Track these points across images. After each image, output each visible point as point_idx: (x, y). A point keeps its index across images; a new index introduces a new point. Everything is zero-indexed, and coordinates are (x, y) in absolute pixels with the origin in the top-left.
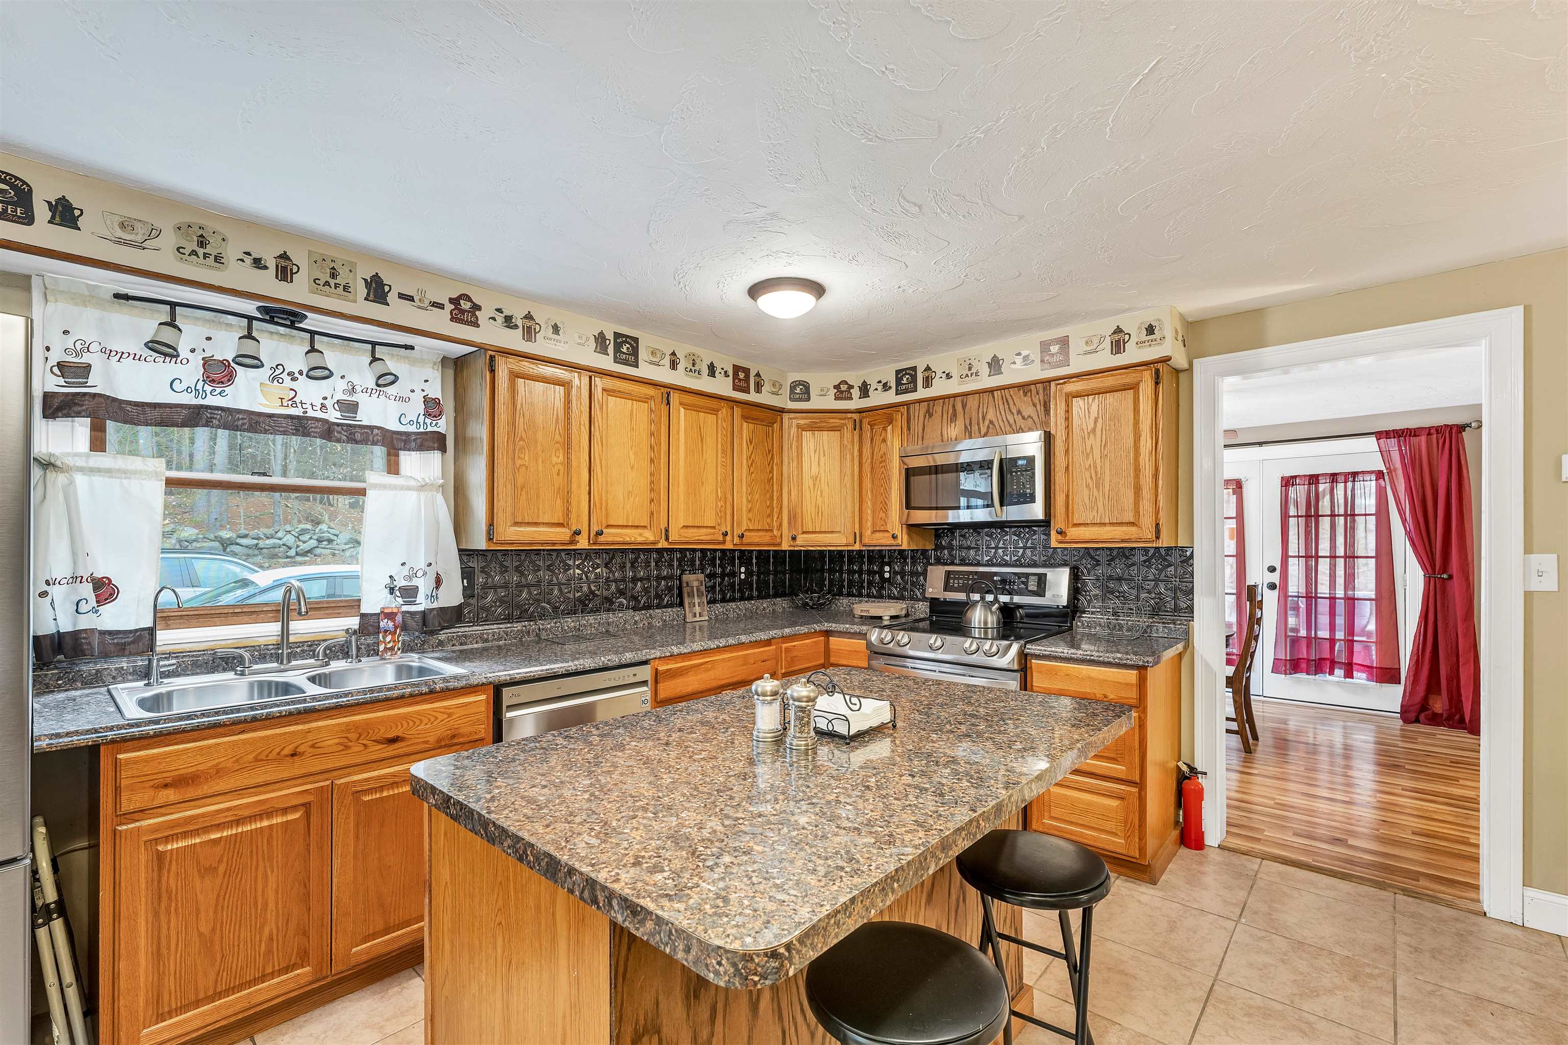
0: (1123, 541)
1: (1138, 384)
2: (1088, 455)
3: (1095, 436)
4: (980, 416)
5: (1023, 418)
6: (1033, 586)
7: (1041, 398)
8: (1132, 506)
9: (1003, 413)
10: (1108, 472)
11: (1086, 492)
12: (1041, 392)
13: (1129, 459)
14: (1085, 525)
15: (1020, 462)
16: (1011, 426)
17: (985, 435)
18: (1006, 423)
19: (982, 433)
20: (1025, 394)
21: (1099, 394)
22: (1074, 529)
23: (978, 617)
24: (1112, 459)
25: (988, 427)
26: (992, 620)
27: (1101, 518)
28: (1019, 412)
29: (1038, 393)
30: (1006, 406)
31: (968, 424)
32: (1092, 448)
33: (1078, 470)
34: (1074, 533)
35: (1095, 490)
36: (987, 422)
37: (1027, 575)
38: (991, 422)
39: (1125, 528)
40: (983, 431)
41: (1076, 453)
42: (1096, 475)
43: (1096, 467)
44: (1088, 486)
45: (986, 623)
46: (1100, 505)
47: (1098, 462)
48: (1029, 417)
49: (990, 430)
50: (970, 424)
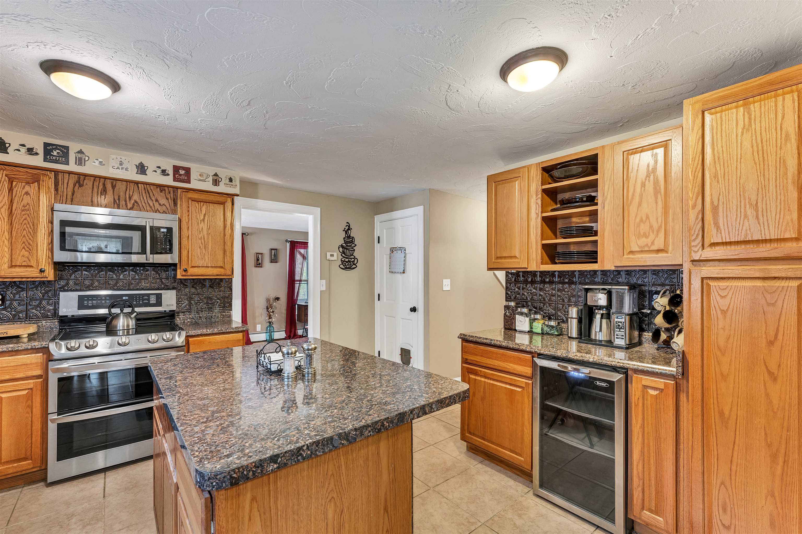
0: (217, 275)
1: (225, 203)
2: (200, 231)
3: (204, 223)
4: (127, 196)
5: (160, 204)
6: (153, 300)
7: (172, 196)
8: (221, 259)
9: (145, 198)
10: (210, 241)
11: (199, 250)
12: (172, 192)
13: (221, 237)
14: (198, 267)
15: (162, 230)
16: (151, 207)
17: (131, 209)
18: (147, 205)
19: (129, 207)
20: (161, 191)
21: (206, 202)
22: (192, 269)
23: (121, 323)
24: (213, 235)
25: (134, 204)
26: (132, 323)
27: (207, 264)
28: (157, 200)
29: (169, 193)
30: (148, 195)
31: (116, 198)
32: (202, 229)
33: (195, 239)
34: (191, 271)
35: (204, 250)
36: (133, 201)
37: (148, 295)
38: (136, 202)
39: (218, 269)
40: (130, 206)
41: (194, 230)
42: (205, 242)
43: (204, 238)
44: (200, 247)
45: (128, 326)
46: (206, 258)
47: (206, 236)
48: (163, 204)
49: (135, 207)
50: (119, 199)
